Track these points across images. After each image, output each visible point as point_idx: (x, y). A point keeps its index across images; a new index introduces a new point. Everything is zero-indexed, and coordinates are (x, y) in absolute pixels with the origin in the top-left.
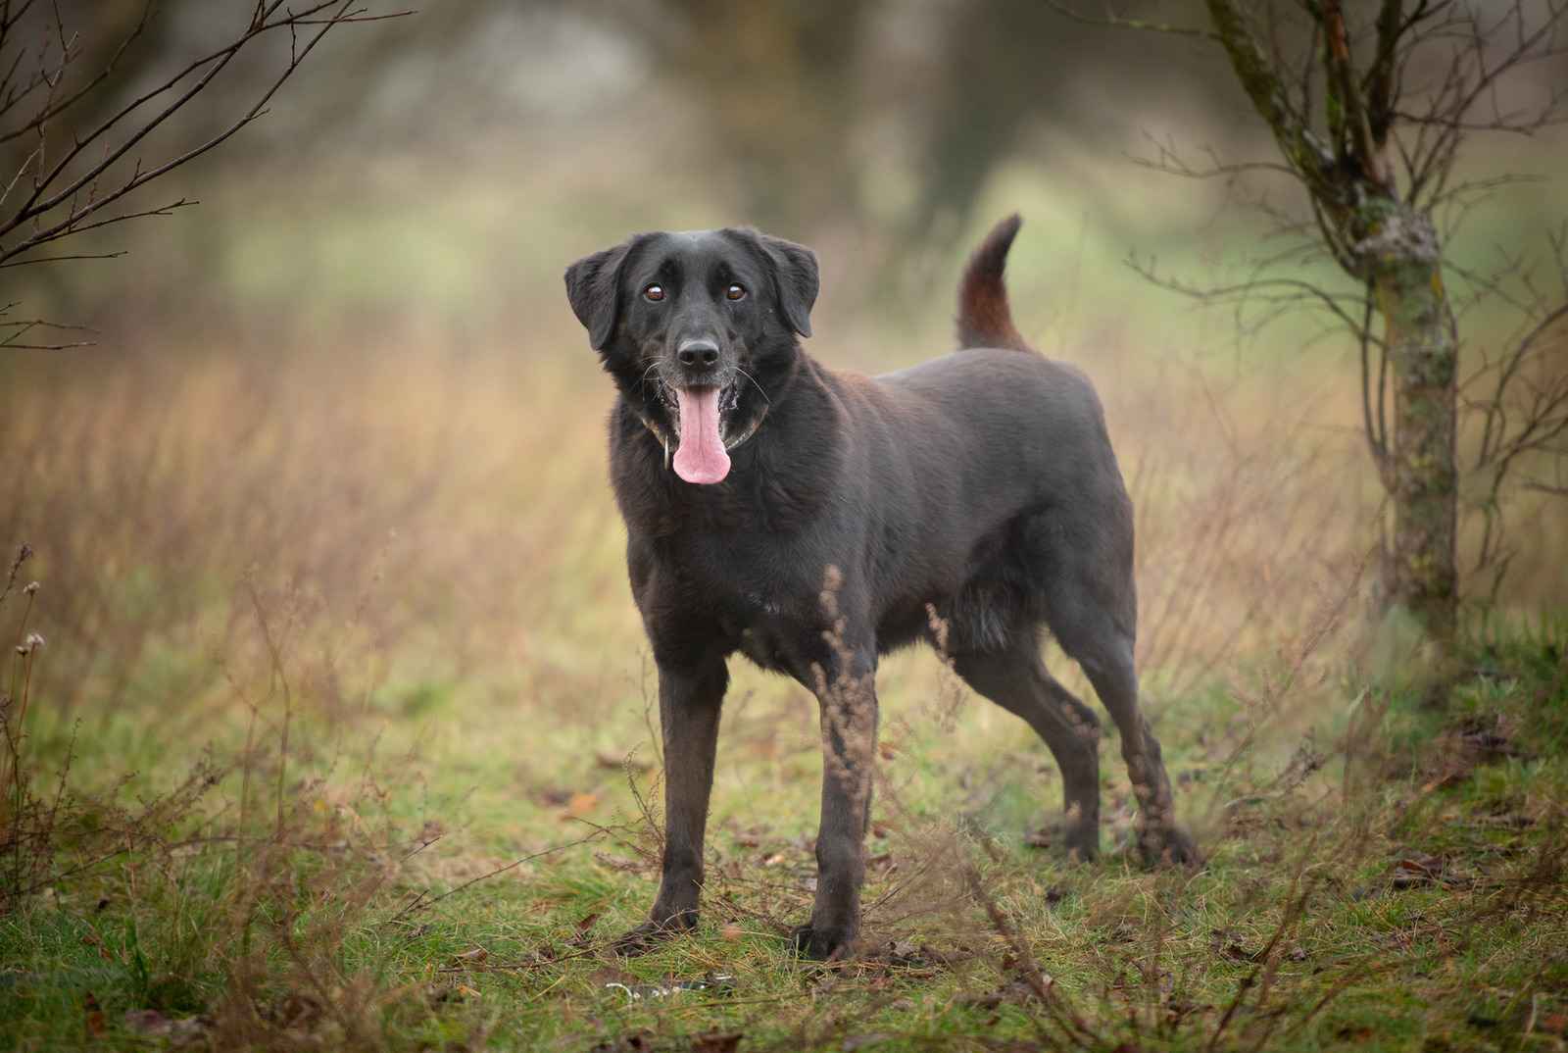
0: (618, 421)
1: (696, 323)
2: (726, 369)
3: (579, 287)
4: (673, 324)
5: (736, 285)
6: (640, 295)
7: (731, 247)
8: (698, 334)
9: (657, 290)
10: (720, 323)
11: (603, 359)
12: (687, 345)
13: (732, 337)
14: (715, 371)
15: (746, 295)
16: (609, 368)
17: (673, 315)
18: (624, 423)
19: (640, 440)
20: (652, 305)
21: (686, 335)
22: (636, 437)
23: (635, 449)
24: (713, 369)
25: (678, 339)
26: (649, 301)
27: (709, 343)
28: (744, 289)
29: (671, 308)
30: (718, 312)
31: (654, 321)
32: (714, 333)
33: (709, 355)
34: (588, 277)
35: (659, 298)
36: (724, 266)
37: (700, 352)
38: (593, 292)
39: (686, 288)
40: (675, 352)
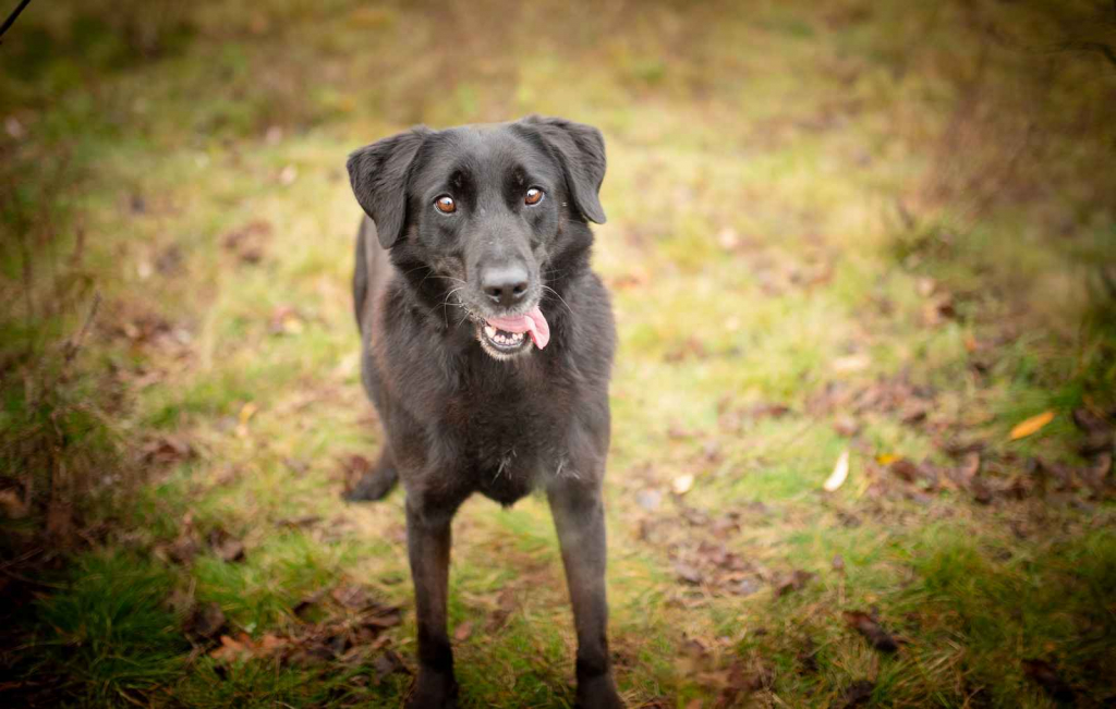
1: (499, 246)
2: (535, 294)
3: (363, 182)
4: (473, 242)
5: (534, 189)
6: (431, 204)
7: (523, 145)
8: (502, 262)
9: (449, 201)
10: (523, 238)
13: (534, 246)
15: (542, 196)
17: (469, 232)
20: (446, 218)
21: (488, 263)
24: (522, 300)
25: (480, 267)
26: (442, 214)
27: (518, 274)
28: (540, 191)
29: (465, 223)
30: (520, 225)
31: (449, 233)
33: (519, 287)
34: (372, 174)
35: (451, 210)
36: (520, 170)
37: (509, 286)
38: (380, 190)
39: (480, 199)
40: (479, 283)
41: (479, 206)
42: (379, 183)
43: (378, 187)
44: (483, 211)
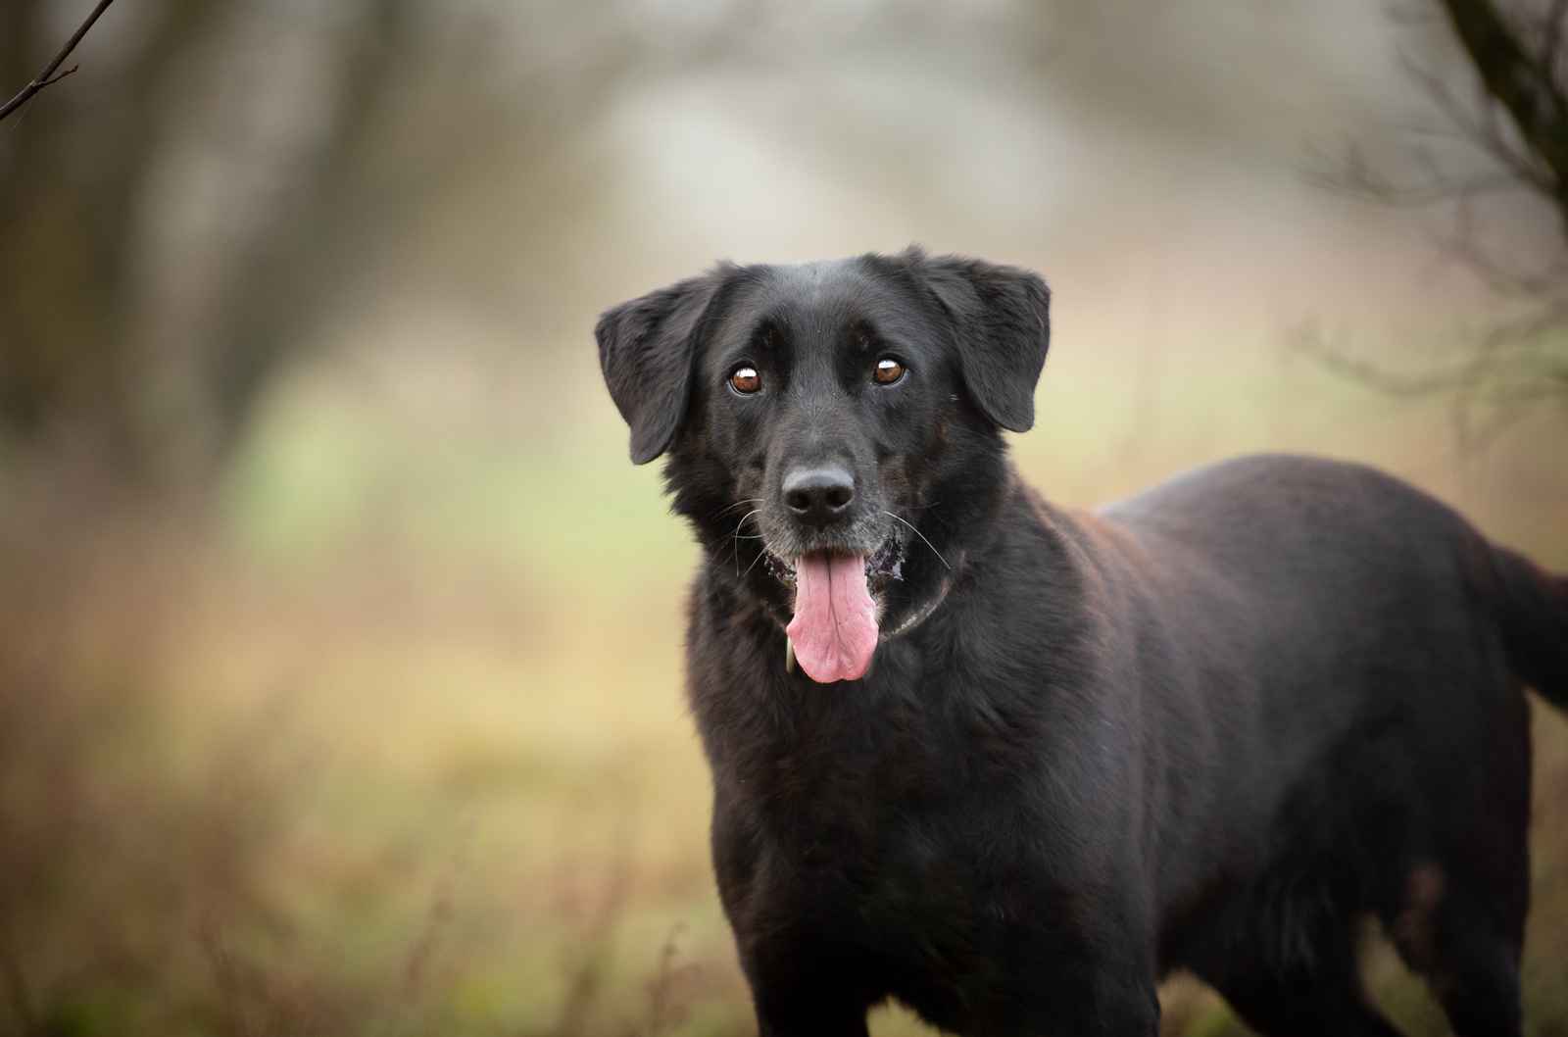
0: (705, 596)
1: (814, 437)
2: (870, 517)
3: (622, 356)
4: (775, 440)
5: (887, 358)
6: (723, 383)
7: (878, 290)
8: (817, 456)
9: (751, 373)
10: (859, 430)
11: (670, 489)
12: (797, 478)
13: (883, 454)
14: (850, 522)
15: (907, 370)
16: (683, 507)
17: (776, 420)
18: (714, 599)
19: (744, 624)
20: (743, 402)
21: (794, 461)
22: (736, 620)
23: (735, 641)
24: (847, 519)
25: (783, 467)
26: (740, 395)
27: (836, 475)
28: (902, 363)
29: (773, 408)
30: (857, 411)
31: (748, 428)
32: (847, 453)
33: (836, 495)
34: (640, 340)
35: (752, 387)
36: (866, 328)
37: (821, 490)
38: (648, 366)
39: (798, 373)
40: (779, 491)
41: (795, 382)
42: (649, 353)
43: (647, 359)
44: (800, 390)
